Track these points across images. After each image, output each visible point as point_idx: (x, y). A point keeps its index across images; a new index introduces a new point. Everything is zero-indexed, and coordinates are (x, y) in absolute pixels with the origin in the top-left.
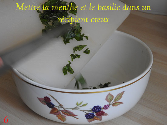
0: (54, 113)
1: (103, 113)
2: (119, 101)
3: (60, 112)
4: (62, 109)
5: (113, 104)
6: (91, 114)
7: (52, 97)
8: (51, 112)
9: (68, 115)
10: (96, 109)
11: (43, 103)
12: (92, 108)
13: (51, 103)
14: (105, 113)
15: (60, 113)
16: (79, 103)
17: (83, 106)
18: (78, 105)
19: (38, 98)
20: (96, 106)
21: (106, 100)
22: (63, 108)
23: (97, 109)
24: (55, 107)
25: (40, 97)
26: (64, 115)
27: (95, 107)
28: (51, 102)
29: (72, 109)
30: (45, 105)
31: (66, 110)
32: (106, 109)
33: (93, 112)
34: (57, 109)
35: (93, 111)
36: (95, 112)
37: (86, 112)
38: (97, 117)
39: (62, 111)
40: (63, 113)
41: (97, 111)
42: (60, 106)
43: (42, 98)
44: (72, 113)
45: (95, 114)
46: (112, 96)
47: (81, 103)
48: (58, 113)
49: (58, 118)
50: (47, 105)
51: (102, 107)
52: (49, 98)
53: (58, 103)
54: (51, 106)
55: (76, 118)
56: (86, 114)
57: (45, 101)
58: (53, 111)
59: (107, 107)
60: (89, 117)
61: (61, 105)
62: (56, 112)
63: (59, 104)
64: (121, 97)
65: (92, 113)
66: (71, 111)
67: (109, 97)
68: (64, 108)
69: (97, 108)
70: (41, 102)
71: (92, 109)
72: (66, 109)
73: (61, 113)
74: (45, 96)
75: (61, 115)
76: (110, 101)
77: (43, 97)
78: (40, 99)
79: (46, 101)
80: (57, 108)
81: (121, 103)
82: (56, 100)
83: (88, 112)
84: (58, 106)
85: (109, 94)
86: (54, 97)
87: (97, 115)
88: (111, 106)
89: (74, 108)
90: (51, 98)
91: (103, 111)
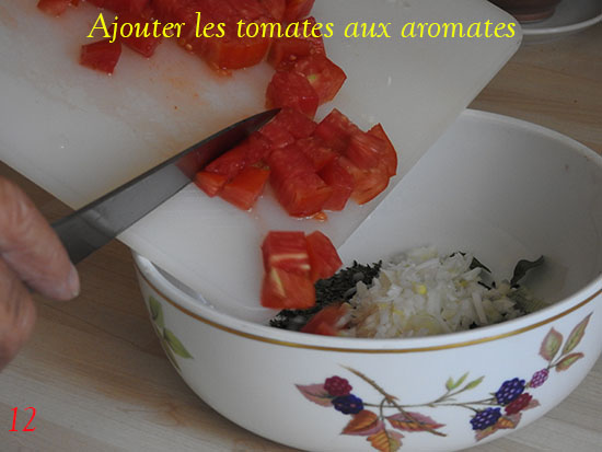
0: (361, 430)
1: (527, 402)
2: (575, 350)
3: (386, 421)
4: (394, 411)
5: (558, 365)
6: (489, 411)
7: (358, 374)
8: (349, 430)
9: (412, 429)
10: (509, 391)
11: (317, 402)
12: (497, 390)
13: (353, 396)
14: (534, 398)
15: (383, 426)
16: (455, 380)
17: (466, 388)
18: (453, 388)
19: (300, 388)
20: (511, 378)
21: (540, 353)
22: (396, 406)
23: (512, 391)
24: (366, 408)
25: (307, 382)
26: (397, 430)
27: (505, 384)
28: (352, 392)
29: (430, 405)
30: (325, 405)
31: (408, 414)
32: (539, 384)
33: (499, 403)
34: (373, 414)
35: (498, 399)
36: (504, 401)
37: (477, 407)
38: (509, 417)
39: (391, 419)
40: (394, 426)
41: (510, 397)
42: (386, 403)
43: (314, 386)
44: (428, 418)
45: (503, 411)
46: (559, 336)
47: (460, 382)
48: (373, 430)
49: (373, 445)
50: (337, 408)
51: (528, 379)
52: (344, 382)
53: (381, 391)
54: (353, 406)
55: (440, 434)
56: (474, 413)
57: (326, 392)
58: (357, 425)
59: (540, 378)
60: (484, 421)
61: (389, 399)
62: (368, 423)
63: (383, 397)
64: (583, 334)
65: (494, 407)
66: (425, 412)
67: (549, 343)
68: (399, 407)
69: (512, 387)
70: (311, 400)
71: (496, 394)
72: (406, 410)
73: (389, 426)
74: (330, 376)
75: (385, 432)
76: (549, 358)
77: (323, 381)
78: (307, 391)
79: (330, 392)
80: (376, 411)
81: (580, 355)
82: (372, 383)
83: (481, 407)
84: (378, 403)
85: (552, 331)
86: (368, 375)
87: (510, 411)
88: (552, 371)
89: (437, 401)
90: (353, 381)
91: (527, 394)
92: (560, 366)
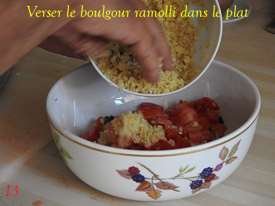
0: (144, 189)
1: (213, 177)
2: (234, 156)
3: (154, 185)
4: (158, 181)
6: (198, 181)
7: (142, 165)
8: (139, 189)
9: (165, 189)
10: (206, 173)
11: (125, 177)
12: (201, 172)
13: (140, 175)
14: (216, 175)
15: (153, 188)
16: (183, 168)
17: (188, 171)
18: (182, 171)
19: (118, 171)
20: (207, 168)
21: (219, 157)
22: (158, 179)
24: (146, 180)
25: (121, 169)
26: (159, 189)
27: (205, 170)
28: (140, 173)
29: (173, 178)
30: (129, 178)
31: (163, 182)
32: (219, 170)
33: (202, 178)
34: (149, 182)
35: (202, 176)
36: (205, 177)
37: (192, 179)
38: (206, 184)
39: (156, 184)
40: (158, 187)
41: (207, 175)
42: (154, 178)
43: (124, 171)
44: (172, 184)
45: (203, 181)
46: (227, 150)
47: (185, 169)
48: (149, 189)
49: (149, 195)
50: (133, 180)
51: (214, 168)
52: (137, 169)
53: (152, 173)
54: (140, 179)
55: (177, 191)
56: (192, 182)
57: (129, 173)
58: (142, 187)
59: (219, 167)
60: (195, 185)
61: (155, 176)
62: (147, 186)
63: (153, 175)
64: (237, 148)
65: (200, 179)
66: (171, 181)
67: (223, 152)
68: (160, 180)
69: (207, 171)
70: (123, 177)
71: (201, 174)
72: (163, 180)
73: (155, 188)
74: (131, 167)
75: (154, 190)
76: (223, 159)
77: (127, 168)
78: (121, 173)
79: (131, 173)
80: (150, 181)
81: (236, 157)
82: (148, 169)
83: (195, 180)
84: (151, 178)
85: (224, 147)
86: (146, 166)
87: (206, 181)
88: (224, 164)
89: (176, 177)
90: (140, 168)
91: (214, 174)
92: (227, 162)
